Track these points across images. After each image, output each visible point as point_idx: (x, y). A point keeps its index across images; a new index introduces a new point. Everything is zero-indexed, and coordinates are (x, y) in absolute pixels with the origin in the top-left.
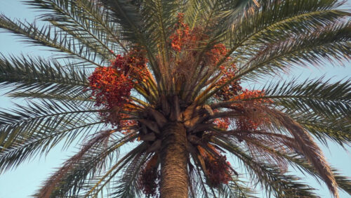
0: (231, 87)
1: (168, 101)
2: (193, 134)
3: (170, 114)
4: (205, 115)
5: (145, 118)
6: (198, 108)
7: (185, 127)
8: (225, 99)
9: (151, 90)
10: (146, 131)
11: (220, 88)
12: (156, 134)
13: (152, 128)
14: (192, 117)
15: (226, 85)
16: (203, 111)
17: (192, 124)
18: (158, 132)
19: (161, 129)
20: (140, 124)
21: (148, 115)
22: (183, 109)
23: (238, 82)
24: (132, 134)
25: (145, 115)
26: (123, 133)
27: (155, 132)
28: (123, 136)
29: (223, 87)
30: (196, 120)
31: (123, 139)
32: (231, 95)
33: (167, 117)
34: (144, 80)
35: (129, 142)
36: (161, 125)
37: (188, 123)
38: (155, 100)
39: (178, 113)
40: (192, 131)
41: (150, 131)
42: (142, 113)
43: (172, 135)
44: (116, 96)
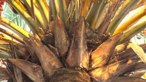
19: (47, 79)
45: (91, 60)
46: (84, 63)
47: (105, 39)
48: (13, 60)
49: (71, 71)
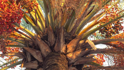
0: (113, 25)
1: (54, 33)
2: (73, 66)
3: (54, 45)
4: (87, 49)
5: (30, 47)
6: (81, 42)
7: (67, 59)
8: (107, 36)
9: (38, 22)
10: (29, 59)
11: (104, 26)
12: (39, 63)
13: (36, 57)
14: (75, 50)
15: (110, 23)
16: (86, 45)
17: (74, 57)
18: (41, 61)
19: (44, 58)
20: (25, 52)
21: (34, 44)
22: (67, 42)
23: (121, 21)
24: (13, 61)
25: (31, 43)
26: (5, 60)
27: (38, 61)
28: (5, 62)
29: (106, 25)
30: (78, 53)
31: (4, 65)
32: (113, 33)
33: (52, 48)
34: (34, 10)
35: (10, 68)
36: (45, 55)
37: (70, 55)
38: (41, 30)
39: (62, 44)
40: (73, 63)
41: (33, 59)
42: (28, 41)
43: (55, 64)
44: (7, 22)
45: (67, 49)
46: (63, 50)
47: (74, 38)
48: (26, 48)
49: (56, 54)
